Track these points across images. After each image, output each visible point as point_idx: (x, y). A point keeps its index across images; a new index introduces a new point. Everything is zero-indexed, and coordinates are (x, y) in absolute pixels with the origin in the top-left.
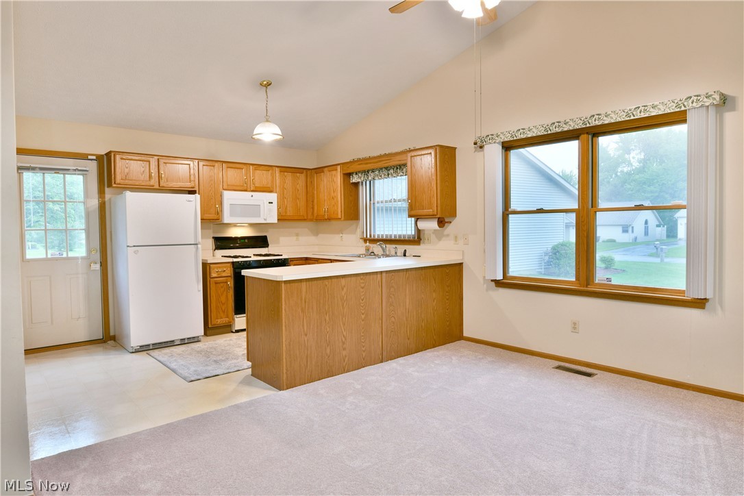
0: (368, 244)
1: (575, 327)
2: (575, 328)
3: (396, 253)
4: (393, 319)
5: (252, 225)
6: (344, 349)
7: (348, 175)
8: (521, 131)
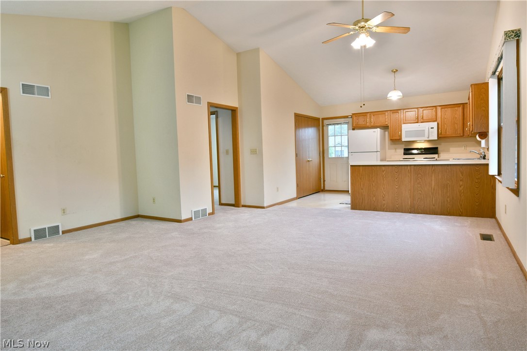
1: (506, 209)
4: (420, 192)
5: (430, 141)
6: (384, 200)
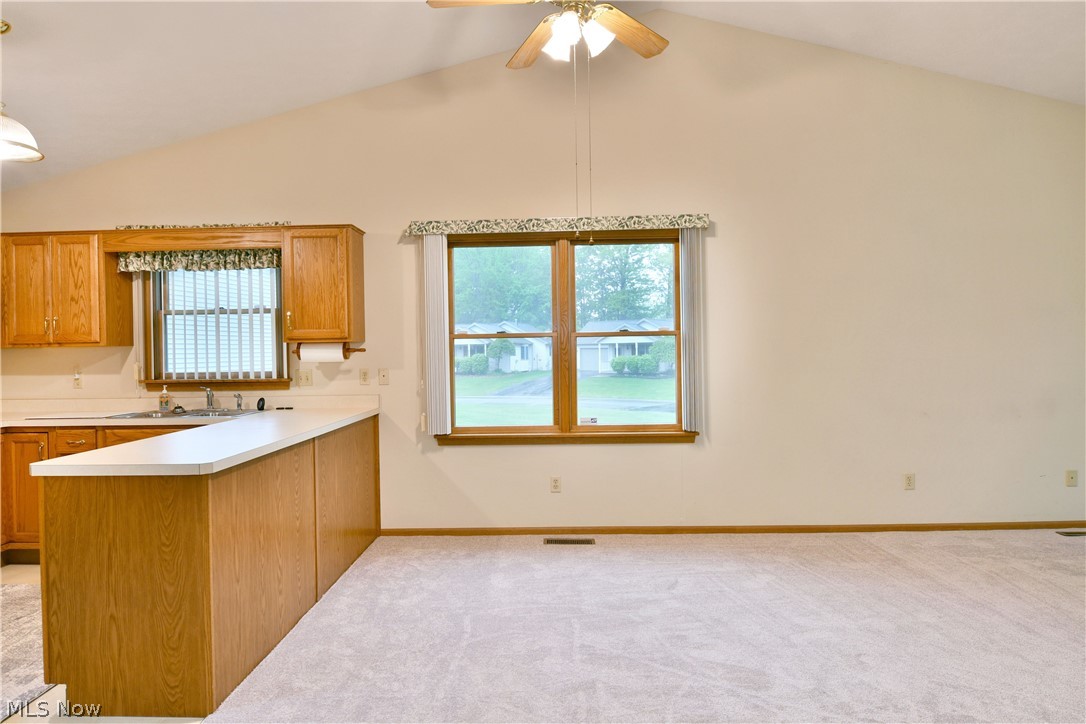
0: (165, 391)
1: (556, 485)
2: (556, 487)
3: (239, 405)
6: (280, 593)
7: (115, 256)
8: (484, 223)
